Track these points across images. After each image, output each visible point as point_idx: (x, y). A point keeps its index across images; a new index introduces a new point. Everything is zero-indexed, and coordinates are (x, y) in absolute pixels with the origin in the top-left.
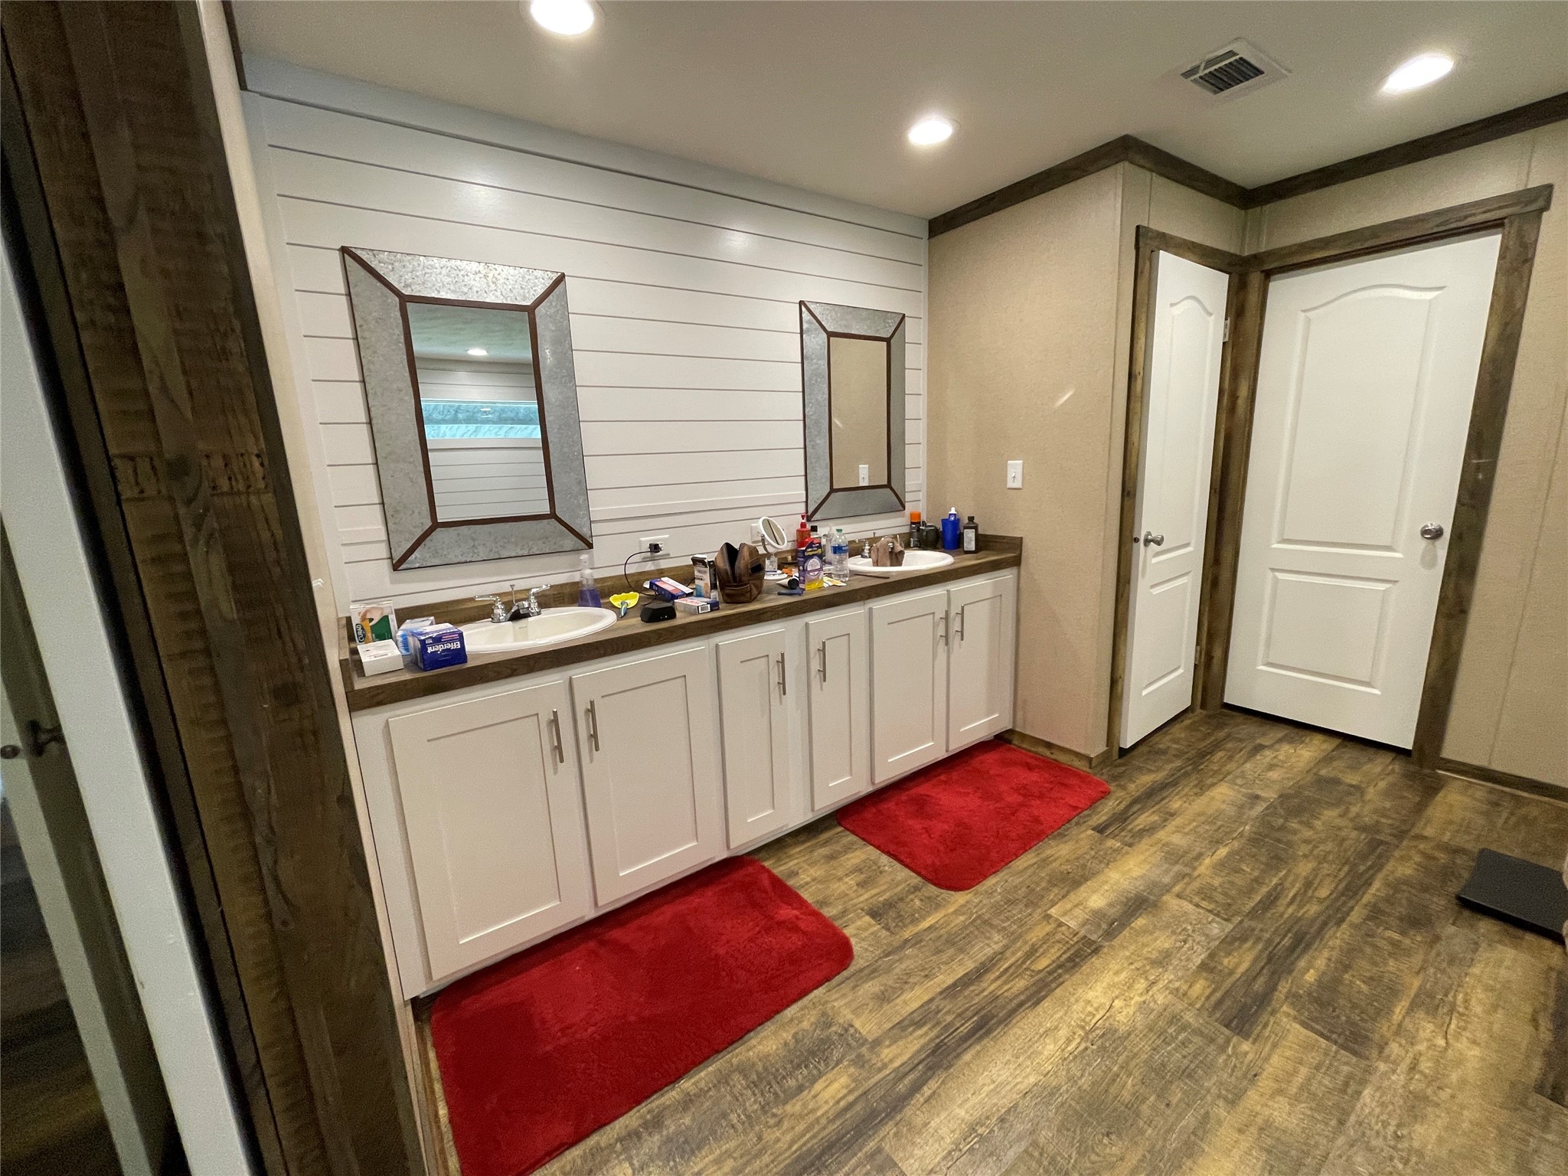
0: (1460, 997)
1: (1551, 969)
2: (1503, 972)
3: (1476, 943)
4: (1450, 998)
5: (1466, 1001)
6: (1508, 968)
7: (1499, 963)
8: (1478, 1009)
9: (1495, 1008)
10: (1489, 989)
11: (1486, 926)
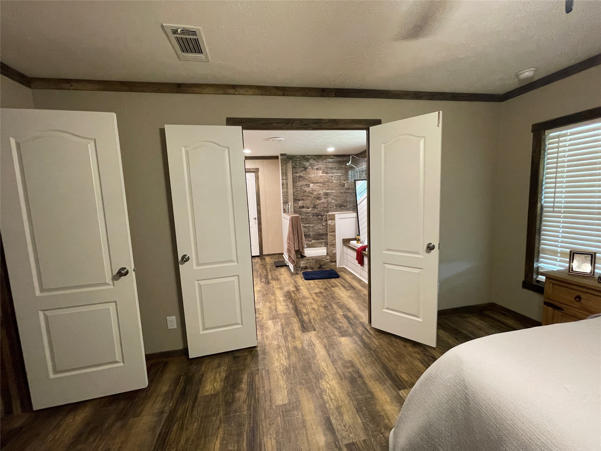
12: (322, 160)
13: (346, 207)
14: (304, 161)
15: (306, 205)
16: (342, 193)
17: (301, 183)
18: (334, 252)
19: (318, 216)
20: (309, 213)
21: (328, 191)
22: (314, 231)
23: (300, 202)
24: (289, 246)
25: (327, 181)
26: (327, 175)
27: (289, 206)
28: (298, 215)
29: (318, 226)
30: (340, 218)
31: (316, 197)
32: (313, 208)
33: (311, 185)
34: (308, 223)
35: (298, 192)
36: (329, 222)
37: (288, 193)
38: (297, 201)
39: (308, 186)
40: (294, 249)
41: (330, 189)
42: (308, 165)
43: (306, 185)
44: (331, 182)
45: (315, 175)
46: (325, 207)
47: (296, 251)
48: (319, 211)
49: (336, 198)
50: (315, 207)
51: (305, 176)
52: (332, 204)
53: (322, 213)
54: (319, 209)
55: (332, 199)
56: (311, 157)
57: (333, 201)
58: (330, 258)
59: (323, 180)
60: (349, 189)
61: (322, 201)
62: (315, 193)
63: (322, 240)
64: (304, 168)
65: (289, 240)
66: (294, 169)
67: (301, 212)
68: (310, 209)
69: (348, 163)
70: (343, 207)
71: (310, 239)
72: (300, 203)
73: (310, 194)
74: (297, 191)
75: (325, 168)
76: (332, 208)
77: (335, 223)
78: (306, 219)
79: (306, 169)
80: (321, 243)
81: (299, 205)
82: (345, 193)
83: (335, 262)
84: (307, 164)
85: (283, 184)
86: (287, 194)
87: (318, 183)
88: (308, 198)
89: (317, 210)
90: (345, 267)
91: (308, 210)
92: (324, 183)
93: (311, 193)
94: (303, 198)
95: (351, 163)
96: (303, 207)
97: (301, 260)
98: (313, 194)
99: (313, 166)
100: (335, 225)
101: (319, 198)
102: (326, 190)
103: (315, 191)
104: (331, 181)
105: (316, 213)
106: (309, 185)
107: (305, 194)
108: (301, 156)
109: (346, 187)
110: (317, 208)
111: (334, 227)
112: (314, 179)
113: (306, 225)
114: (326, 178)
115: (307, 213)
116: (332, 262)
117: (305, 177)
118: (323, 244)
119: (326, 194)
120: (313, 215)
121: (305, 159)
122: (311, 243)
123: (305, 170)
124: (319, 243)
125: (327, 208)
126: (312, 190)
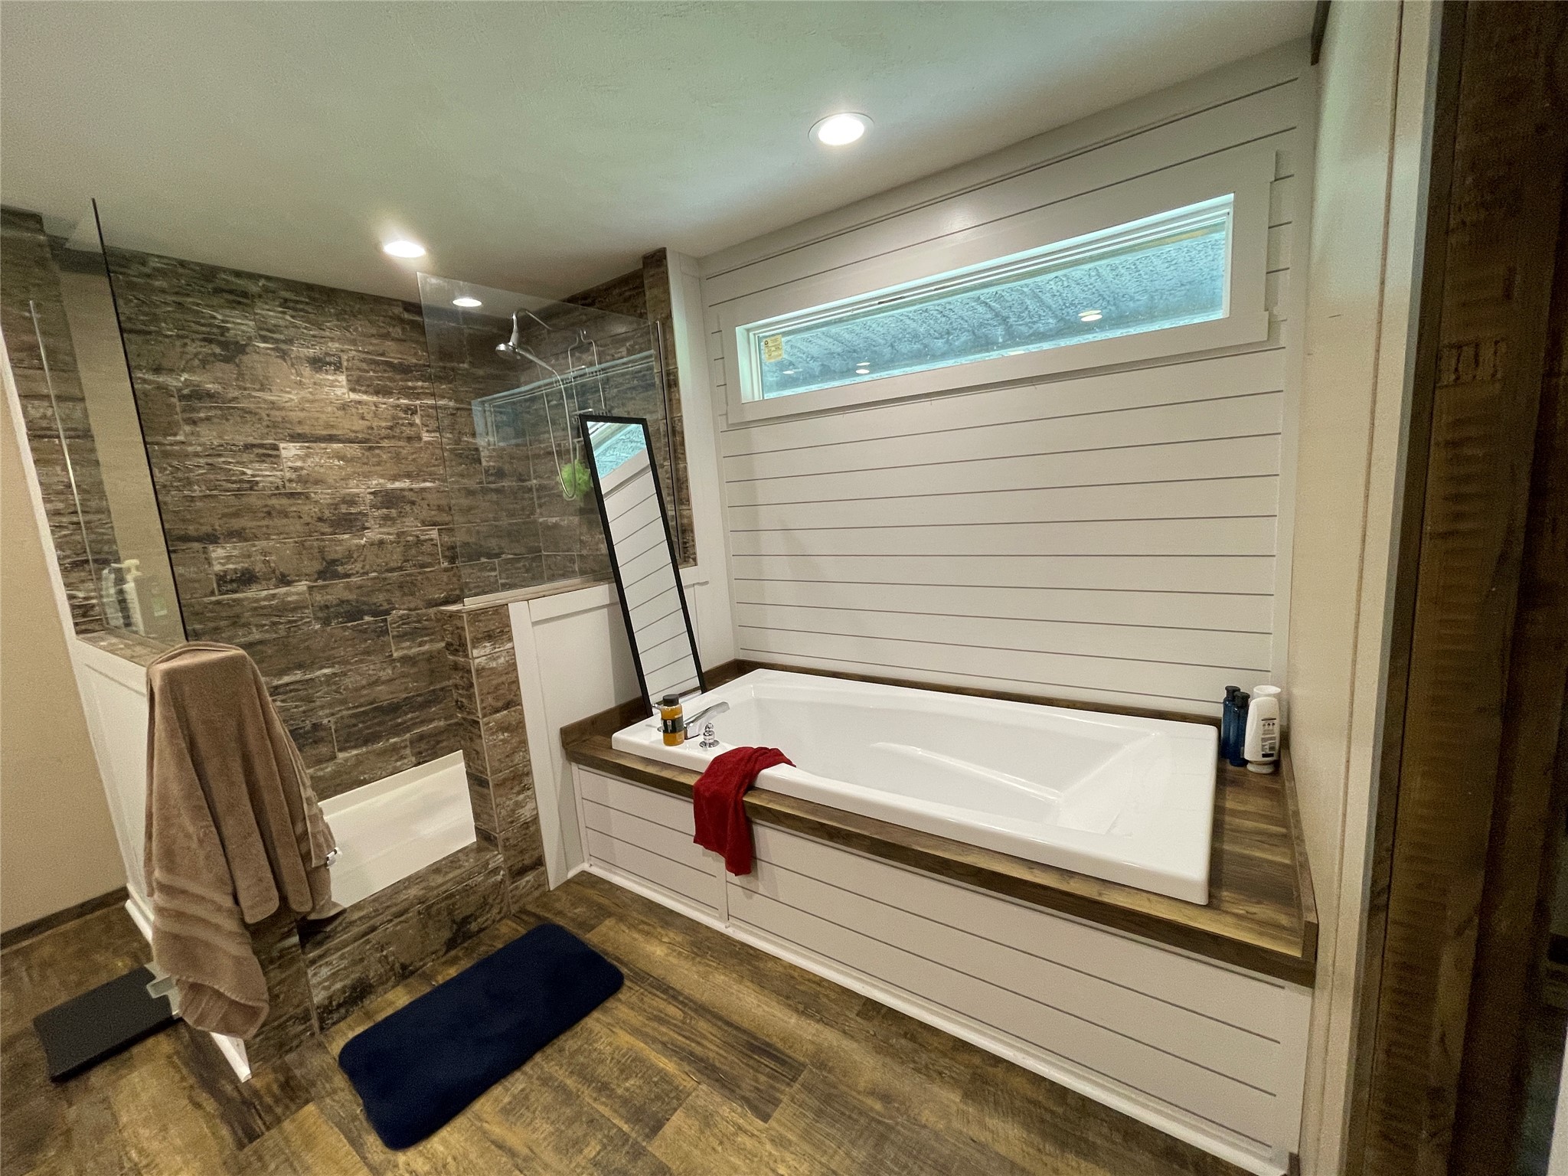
0: (134, 1154)
1: (169, 1057)
2: (144, 1097)
3: (104, 1100)
4: (127, 1165)
5: (141, 1151)
6: (143, 1089)
7: (135, 1095)
8: (155, 1145)
9: (164, 1129)
10: (146, 1122)
11: (97, 1077)
12: (339, 316)
13: (498, 556)
14: (215, 301)
15: (265, 562)
16: (470, 493)
17: (209, 436)
18: (526, 813)
19: (355, 614)
20: (298, 607)
21: (397, 485)
22: (343, 702)
23: (218, 552)
24: (179, 916)
25: (384, 432)
26: (381, 399)
27: (130, 587)
28: (241, 652)
29: (364, 667)
30: (535, 624)
31: (327, 514)
32: (322, 574)
33: (290, 451)
34: (300, 666)
35: (197, 490)
36: (479, 655)
37: (102, 495)
38: (196, 545)
39: (269, 454)
40: (230, 925)
41: (408, 475)
42: (252, 332)
43: (248, 447)
44: (409, 439)
45: (304, 393)
46: (393, 565)
47: (256, 932)
48: (360, 587)
49: (445, 518)
50: (329, 570)
51: (233, 393)
52: (425, 548)
53: (380, 598)
54: (354, 579)
55: (424, 523)
56: (266, 289)
57: (434, 534)
58: (505, 861)
59: (359, 425)
60: (500, 474)
61: (373, 534)
62: (323, 495)
63: (397, 735)
64: (224, 345)
65: (170, 866)
66: (139, 339)
67: (237, 610)
68: (302, 586)
69: (506, 341)
70: (483, 560)
71: (324, 750)
72: (222, 557)
73: (285, 501)
74: (189, 483)
75: (363, 360)
76: (429, 565)
77: (512, 652)
78: (284, 646)
79: (233, 350)
80: (395, 749)
81: (217, 568)
82: (485, 491)
83: (539, 862)
84: (241, 325)
85: (38, 433)
86: (94, 504)
87: (331, 439)
88: (279, 522)
89: (348, 587)
90: (596, 871)
91: (283, 590)
92: (367, 442)
93: (292, 495)
94: (236, 524)
95: (520, 343)
96: (247, 578)
97: (313, 962)
98: (308, 498)
99: (290, 341)
100: (513, 666)
101: (347, 521)
102: (382, 476)
103: (317, 482)
104: (408, 431)
105: (342, 602)
106: (276, 448)
107: (253, 500)
108: (182, 264)
109: (484, 463)
110: (348, 576)
111: (512, 677)
112: (302, 415)
113: (286, 679)
114: (375, 415)
115: (284, 608)
116: (522, 872)
117: (235, 399)
118: (408, 751)
119: (389, 500)
120: (326, 614)
121: (218, 291)
122: (329, 768)
123: (227, 360)
124: (383, 753)
125: (401, 568)
126: (300, 480)
